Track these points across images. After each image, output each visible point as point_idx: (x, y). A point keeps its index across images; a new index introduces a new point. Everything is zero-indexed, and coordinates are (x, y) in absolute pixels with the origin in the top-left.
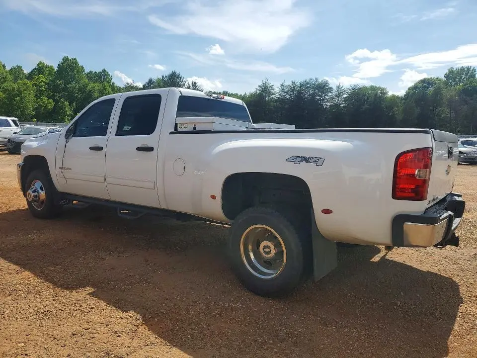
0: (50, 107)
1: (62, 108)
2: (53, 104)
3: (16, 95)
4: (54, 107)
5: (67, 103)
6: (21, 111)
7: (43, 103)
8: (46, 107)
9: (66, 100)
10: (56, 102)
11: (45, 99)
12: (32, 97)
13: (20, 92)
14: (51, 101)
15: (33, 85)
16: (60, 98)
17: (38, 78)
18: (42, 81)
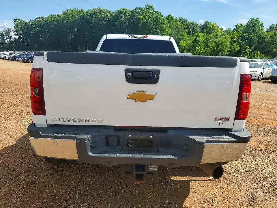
0: (237, 50)
1: (244, 50)
2: (239, 48)
3: (220, 45)
4: (240, 50)
5: (248, 47)
6: (221, 53)
7: (234, 48)
8: (235, 50)
9: (247, 45)
10: (241, 46)
11: (235, 45)
12: (229, 45)
13: (222, 43)
14: (238, 46)
15: (230, 38)
16: (244, 44)
17: (234, 34)
18: (236, 35)
